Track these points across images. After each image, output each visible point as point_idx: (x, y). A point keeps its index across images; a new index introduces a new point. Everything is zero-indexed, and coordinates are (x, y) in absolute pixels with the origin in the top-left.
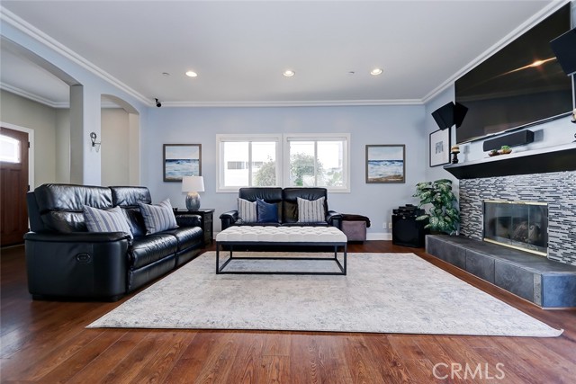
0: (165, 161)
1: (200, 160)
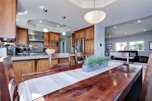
0: (107, 47)
1: (112, 46)
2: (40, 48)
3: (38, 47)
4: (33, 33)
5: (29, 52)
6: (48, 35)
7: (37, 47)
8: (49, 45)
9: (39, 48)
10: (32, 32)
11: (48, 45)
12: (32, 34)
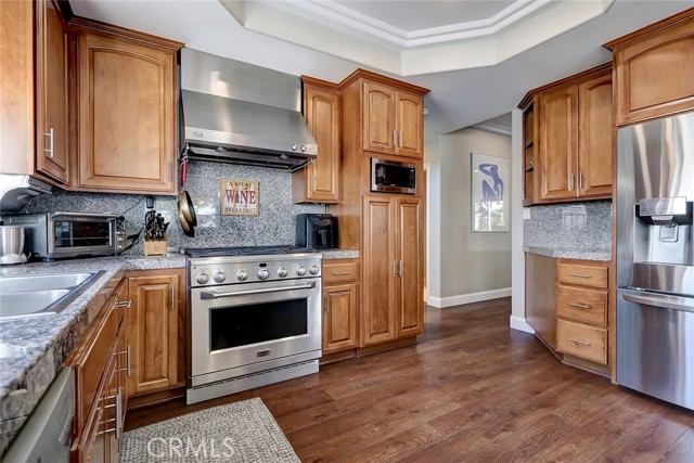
2: (271, 215)
3: (259, 206)
4: (222, 78)
5: (193, 243)
6: (335, 104)
7: (253, 207)
8: (341, 190)
9: (263, 214)
10: (215, 74)
11: (335, 191)
12: (218, 88)
